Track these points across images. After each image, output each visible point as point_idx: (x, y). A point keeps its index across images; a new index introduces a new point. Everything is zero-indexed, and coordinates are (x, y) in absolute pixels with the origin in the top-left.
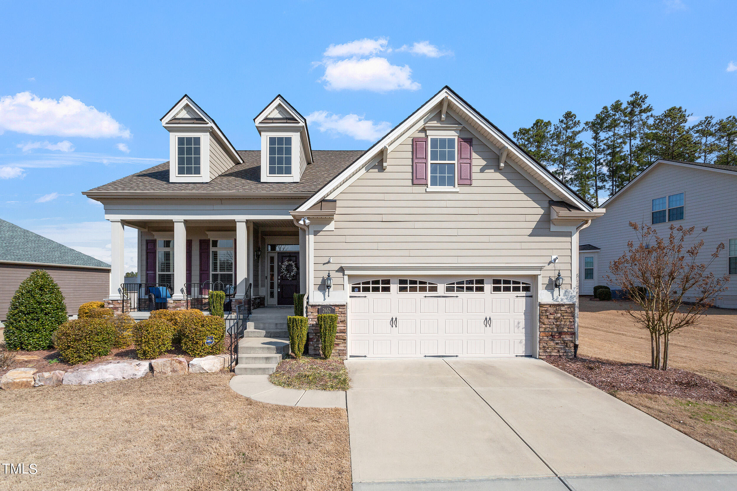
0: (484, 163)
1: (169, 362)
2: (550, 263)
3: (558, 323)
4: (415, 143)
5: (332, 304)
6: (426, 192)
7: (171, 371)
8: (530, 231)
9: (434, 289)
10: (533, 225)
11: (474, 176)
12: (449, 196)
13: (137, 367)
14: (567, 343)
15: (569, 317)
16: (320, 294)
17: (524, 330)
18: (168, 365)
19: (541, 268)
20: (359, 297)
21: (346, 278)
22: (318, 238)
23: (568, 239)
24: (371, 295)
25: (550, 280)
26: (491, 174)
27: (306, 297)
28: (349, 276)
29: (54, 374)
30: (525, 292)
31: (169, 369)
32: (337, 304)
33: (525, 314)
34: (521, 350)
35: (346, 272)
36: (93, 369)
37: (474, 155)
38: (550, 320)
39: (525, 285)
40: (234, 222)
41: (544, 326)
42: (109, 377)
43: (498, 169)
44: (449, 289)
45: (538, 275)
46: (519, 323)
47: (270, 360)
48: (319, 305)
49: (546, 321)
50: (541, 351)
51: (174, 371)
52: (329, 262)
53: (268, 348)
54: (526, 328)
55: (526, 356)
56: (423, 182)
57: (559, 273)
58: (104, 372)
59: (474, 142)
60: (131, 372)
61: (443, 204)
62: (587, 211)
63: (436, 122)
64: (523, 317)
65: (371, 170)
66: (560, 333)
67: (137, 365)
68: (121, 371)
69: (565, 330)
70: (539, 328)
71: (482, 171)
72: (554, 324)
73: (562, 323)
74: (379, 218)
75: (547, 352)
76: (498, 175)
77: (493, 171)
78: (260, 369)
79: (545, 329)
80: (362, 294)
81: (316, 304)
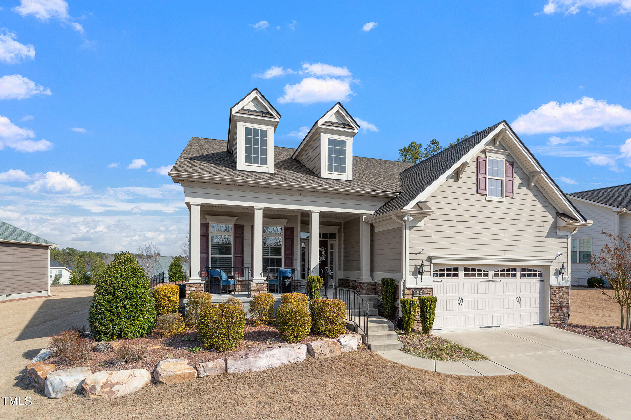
0: (520, 181)
1: (327, 344)
2: (557, 257)
3: (561, 300)
4: (478, 161)
5: (423, 287)
6: (485, 200)
7: (330, 352)
8: (545, 234)
9: (486, 275)
10: (547, 229)
11: (515, 191)
12: (499, 205)
13: (299, 351)
14: (565, 314)
15: (567, 296)
16: (413, 279)
17: (539, 305)
18: (326, 346)
19: (552, 261)
20: (437, 281)
21: (432, 265)
22: (413, 232)
23: (565, 240)
24: (445, 279)
25: (557, 269)
26: (524, 190)
27: (403, 281)
28: (435, 265)
29: (217, 363)
30: (539, 278)
31: (328, 351)
32: (428, 287)
33: (540, 293)
34: (537, 320)
35: (433, 261)
36: (260, 355)
37: (515, 175)
38: (556, 298)
39: (539, 273)
41: (553, 302)
42: (276, 363)
43: (528, 186)
44: (496, 275)
45: (550, 266)
46: (535, 300)
47: (391, 337)
48: (413, 289)
49: (554, 299)
50: (551, 320)
51: (331, 352)
52: (420, 253)
53: (382, 326)
54: (540, 303)
55: (540, 324)
56: (484, 192)
57: (563, 265)
58: (271, 358)
59: (515, 165)
60: (295, 356)
61: (496, 210)
62: (581, 222)
63: (491, 146)
64: (538, 296)
65: (450, 180)
66: (562, 307)
67: (299, 349)
68: (285, 355)
69: (564, 305)
70: (551, 303)
71: (519, 187)
72: (558, 301)
73: (563, 300)
74: (455, 218)
75: (554, 321)
76: (528, 192)
77: (525, 188)
78: (391, 345)
79: (554, 304)
80: (439, 279)
81: (410, 287)
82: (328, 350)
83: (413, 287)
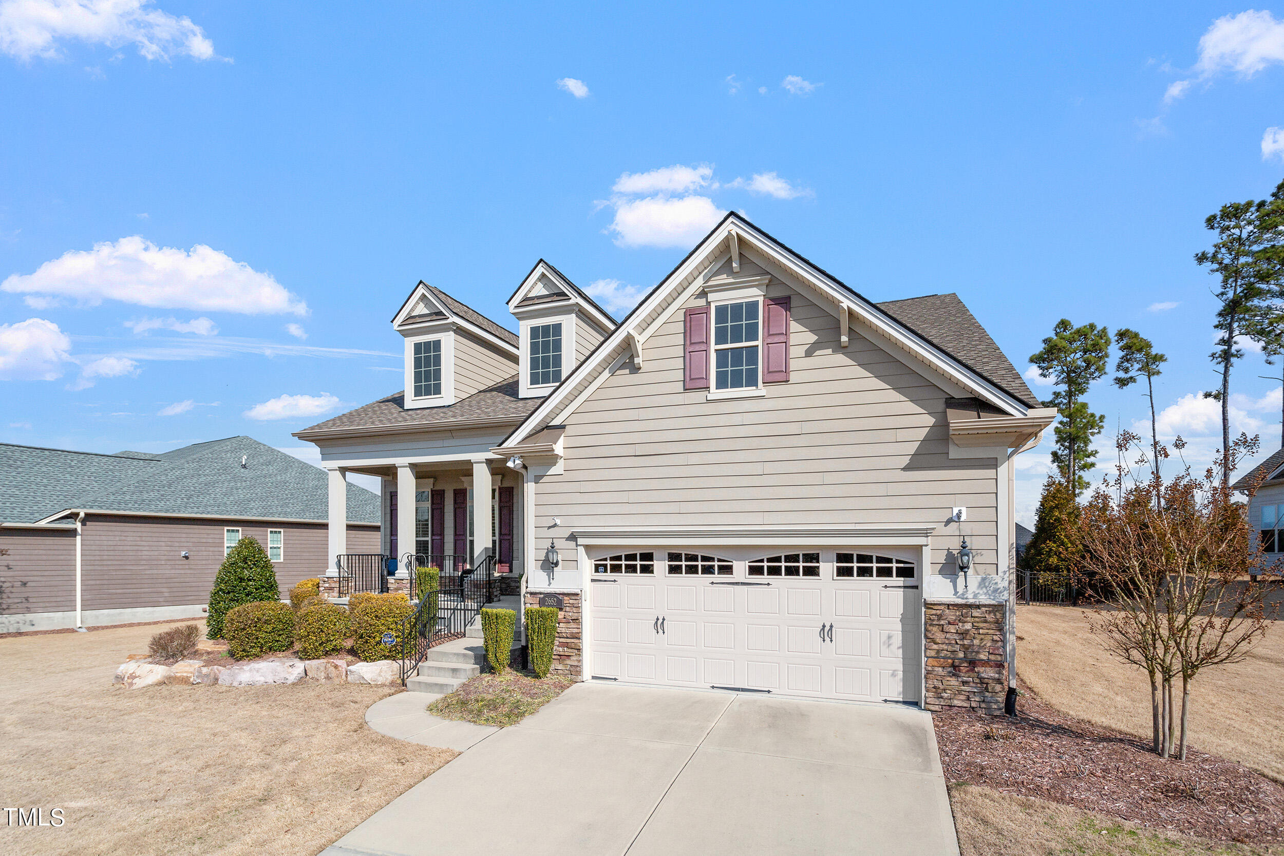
0: (812, 338)
1: (324, 665)
2: (949, 522)
3: (966, 642)
4: (688, 318)
5: (558, 591)
6: (707, 400)
7: (325, 678)
8: (906, 461)
9: (726, 569)
10: (912, 448)
11: (793, 364)
12: (747, 406)
13: (290, 669)
14: (987, 684)
15: (991, 632)
16: (544, 575)
17: (901, 651)
18: (322, 669)
19: (926, 533)
20: (605, 581)
21: (581, 550)
22: (543, 487)
23: (990, 473)
24: (623, 578)
25: (950, 555)
26: (827, 358)
27: (524, 579)
28: (588, 548)
29: (212, 670)
30: (902, 579)
32: (566, 591)
33: (903, 620)
34: (895, 690)
35: (580, 541)
37: (794, 326)
38: (948, 636)
39: (902, 565)
40: (469, 463)
41: (935, 647)
43: (839, 348)
44: (755, 570)
45: (921, 546)
46: (889, 637)
47: (458, 673)
48: (541, 593)
49: (939, 637)
50: (930, 694)
51: (328, 678)
52: (555, 525)
54: (904, 646)
55: (905, 703)
56: (701, 384)
57: (964, 542)
58: (255, 673)
59: (794, 303)
60: (283, 675)
61: (736, 419)
62: (1018, 415)
63: (725, 276)
64: (899, 626)
65: (619, 372)
66: (973, 663)
67: (290, 666)
68: (272, 673)
69: (983, 656)
70: (926, 649)
71: (809, 353)
72: (957, 643)
73: (976, 642)
74: (630, 450)
75: (942, 697)
76: (841, 359)
77: (830, 351)
78: (436, 684)
79: (938, 651)
80: (609, 576)
81: (538, 590)
82: (323, 674)
83: (542, 590)
